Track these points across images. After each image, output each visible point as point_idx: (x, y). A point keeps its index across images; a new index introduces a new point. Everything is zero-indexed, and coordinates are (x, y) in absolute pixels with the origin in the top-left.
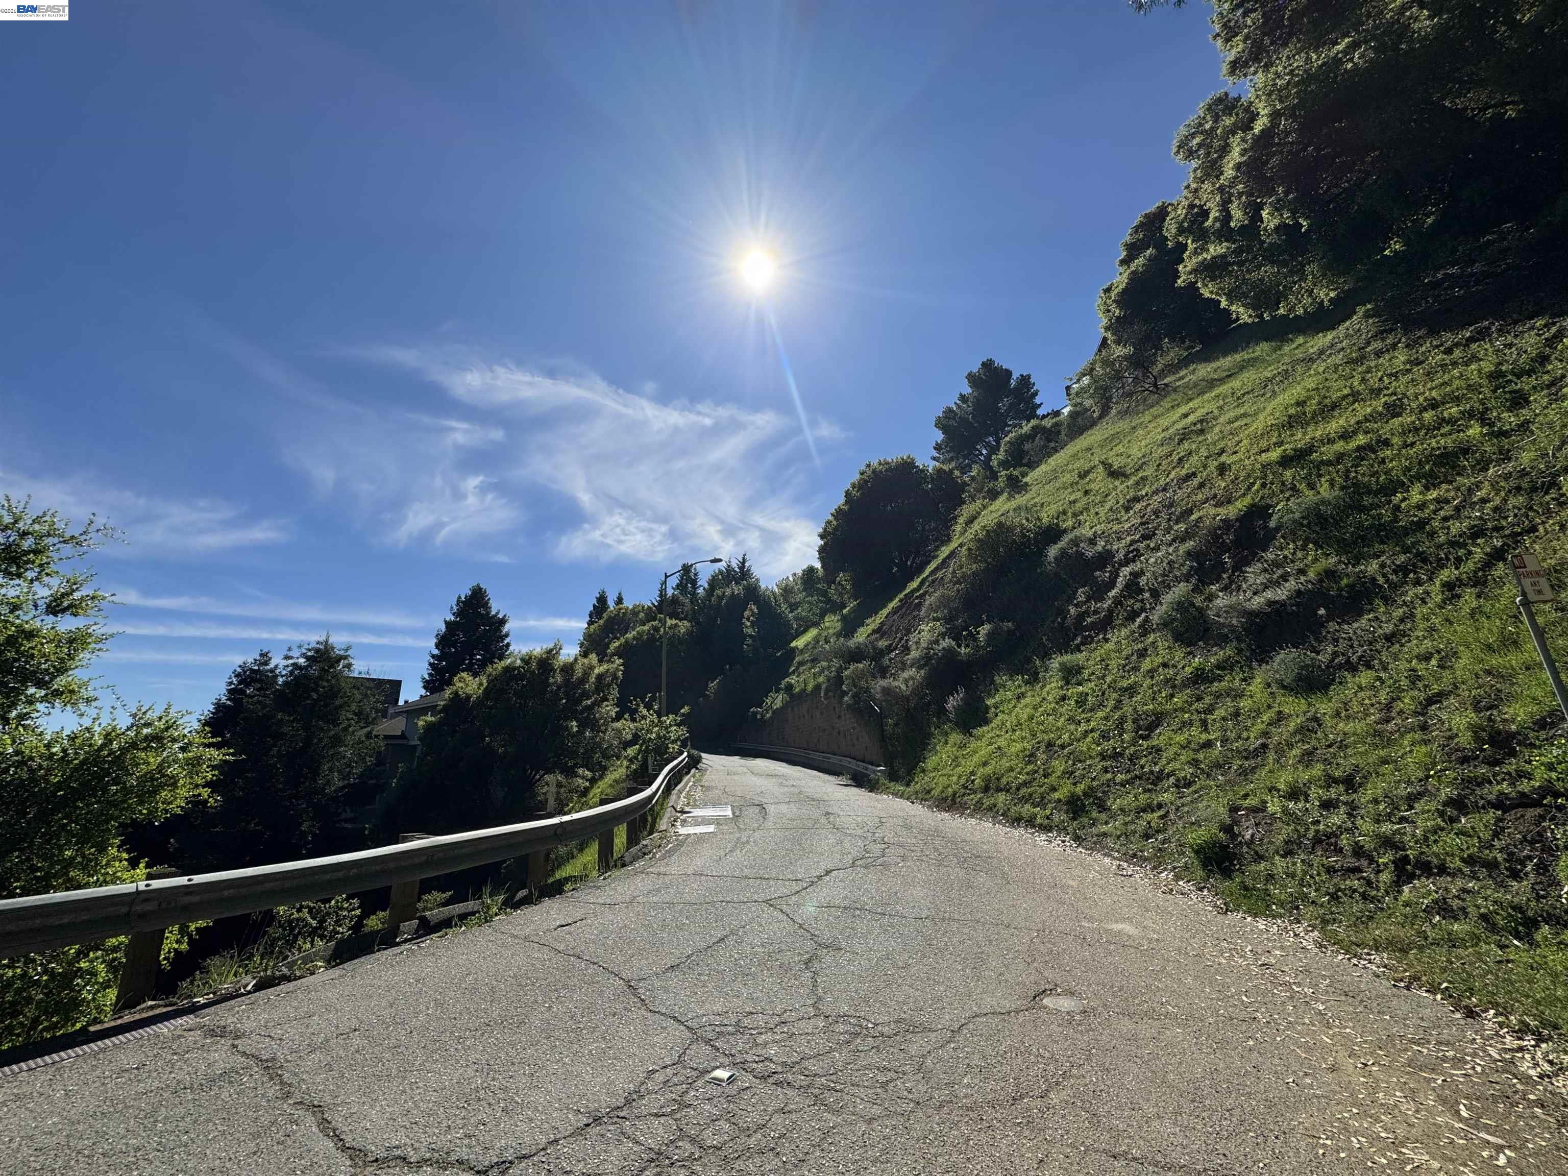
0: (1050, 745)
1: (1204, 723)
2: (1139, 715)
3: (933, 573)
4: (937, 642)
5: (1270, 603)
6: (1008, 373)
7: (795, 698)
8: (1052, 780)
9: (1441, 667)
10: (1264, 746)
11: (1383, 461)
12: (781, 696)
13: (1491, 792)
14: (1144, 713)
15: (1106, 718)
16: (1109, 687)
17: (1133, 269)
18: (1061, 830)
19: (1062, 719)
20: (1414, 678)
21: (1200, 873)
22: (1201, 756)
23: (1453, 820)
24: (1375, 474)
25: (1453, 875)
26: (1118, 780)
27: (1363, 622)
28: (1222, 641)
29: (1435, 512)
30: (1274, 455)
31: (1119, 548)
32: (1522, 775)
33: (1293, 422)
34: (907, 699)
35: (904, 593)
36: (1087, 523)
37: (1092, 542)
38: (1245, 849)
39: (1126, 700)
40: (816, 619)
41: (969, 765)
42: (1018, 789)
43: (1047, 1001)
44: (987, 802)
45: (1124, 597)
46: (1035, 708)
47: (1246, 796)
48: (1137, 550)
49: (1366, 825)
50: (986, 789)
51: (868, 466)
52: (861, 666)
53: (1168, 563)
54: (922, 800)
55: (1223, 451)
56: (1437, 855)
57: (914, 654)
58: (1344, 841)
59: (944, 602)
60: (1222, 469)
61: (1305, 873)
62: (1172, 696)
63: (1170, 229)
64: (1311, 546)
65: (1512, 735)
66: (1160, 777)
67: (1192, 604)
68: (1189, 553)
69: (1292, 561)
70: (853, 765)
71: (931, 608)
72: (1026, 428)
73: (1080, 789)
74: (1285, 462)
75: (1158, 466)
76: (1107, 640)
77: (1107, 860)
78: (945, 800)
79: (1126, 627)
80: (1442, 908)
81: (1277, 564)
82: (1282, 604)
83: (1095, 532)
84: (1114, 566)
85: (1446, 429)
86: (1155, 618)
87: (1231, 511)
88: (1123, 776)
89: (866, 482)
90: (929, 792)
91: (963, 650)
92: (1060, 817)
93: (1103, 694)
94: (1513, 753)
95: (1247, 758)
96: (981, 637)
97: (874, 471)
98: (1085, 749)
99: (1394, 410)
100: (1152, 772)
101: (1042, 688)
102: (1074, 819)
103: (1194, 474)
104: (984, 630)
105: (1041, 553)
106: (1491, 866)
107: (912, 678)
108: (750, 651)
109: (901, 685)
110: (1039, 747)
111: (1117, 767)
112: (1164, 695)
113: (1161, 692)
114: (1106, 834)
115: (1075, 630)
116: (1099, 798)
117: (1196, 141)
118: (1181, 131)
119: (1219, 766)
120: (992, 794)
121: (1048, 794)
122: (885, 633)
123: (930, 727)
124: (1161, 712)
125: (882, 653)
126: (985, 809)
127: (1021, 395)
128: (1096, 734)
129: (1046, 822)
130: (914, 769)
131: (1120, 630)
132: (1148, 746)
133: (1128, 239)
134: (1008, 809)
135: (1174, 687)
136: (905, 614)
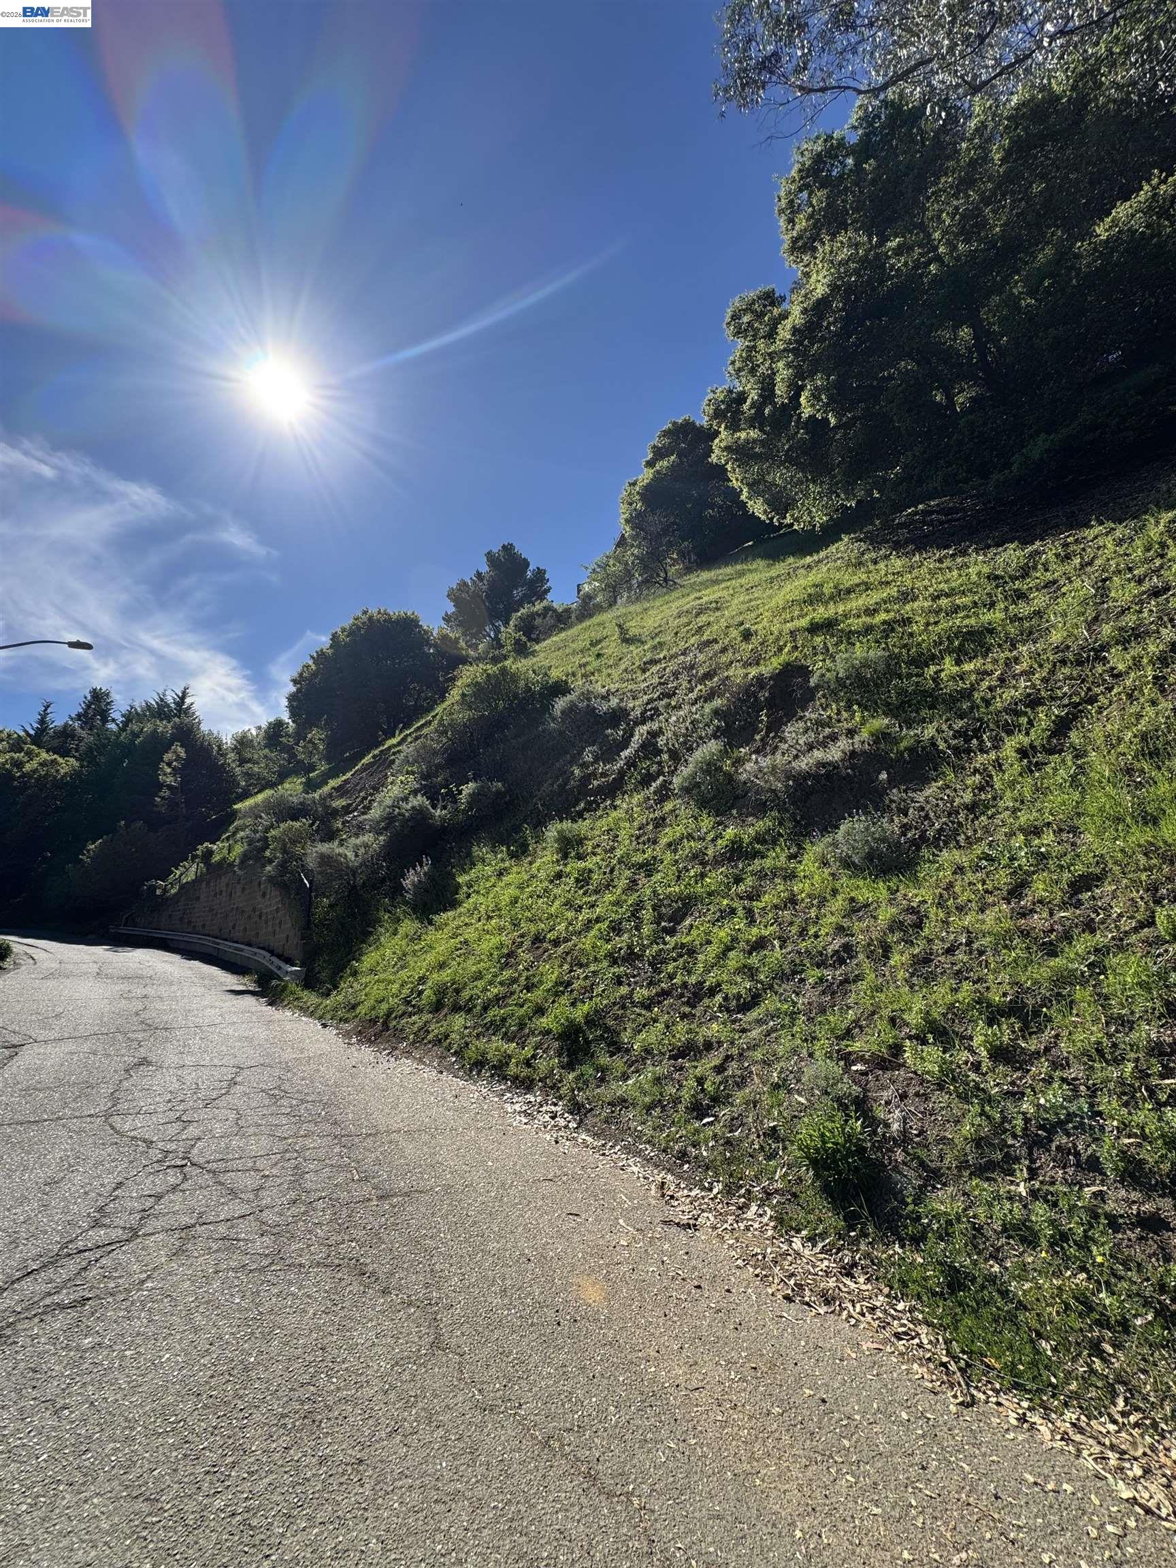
0: (538, 939)
1: (749, 913)
2: (660, 900)
3: (419, 729)
4: (406, 799)
5: (821, 764)
6: (526, 563)
7: (216, 870)
8: (537, 995)
10: (847, 947)
11: (911, 636)
12: (195, 866)
14: (668, 897)
15: (618, 903)
16: (620, 862)
17: (658, 468)
18: (552, 1087)
24: (905, 646)
26: (637, 997)
27: (931, 790)
28: (761, 809)
29: (979, 681)
30: (804, 622)
31: (636, 707)
33: (814, 599)
34: (354, 872)
35: (382, 748)
36: (599, 683)
37: (605, 698)
38: (899, 1155)
39: (642, 880)
40: (274, 778)
41: (419, 966)
42: (485, 1008)
44: (436, 1029)
45: (639, 757)
46: (521, 887)
48: (656, 709)
50: (437, 1007)
51: (365, 613)
52: (297, 824)
53: (692, 722)
54: (341, 1020)
55: (744, 622)
57: (375, 813)
59: (424, 754)
60: (747, 635)
62: (703, 876)
64: (855, 707)
66: (698, 994)
67: (720, 768)
68: (716, 712)
69: (839, 721)
71: (407, 761)
72: (538, 607)
73: (580, 1013)
74: (814, 630)
75: (676, 634)
76: (615, 807)
77: (635, 1168)
78: (373, 1021)
79: (638, 792)
81: (820, 724)
82: (834, 766)
83: (608, 690)
84: (628, 725)
85: (963, 614)
86: (677, 781)
87: (771, 666)
88: (645, 992)
89: (359, 628)
90: (354, 1007)
91: (438, 812)
92: (547, 1063)
93: (612, 871)
96: (463, 798)
97: (370, 619)
98: (588, 947)
99: (907, 597)
100: (685, 985)
101: (531, 863)
102: (570, 1067)
103: (715, 641)
104: (468, 788)
105: (547, 708)
107: (366, 846)
108: (163, 805)
109: (348, 854)
110: (522, 942)
111: (634, 976)
112: (692, 873)
113: (688, 870)
114: (625, 1101)
115: (579, 794)
116: (607, 1029)
117: (746, 319)
118: (736, 303)
119: (783, 977)
120: (445, 1015)
121: (530, 1019)
122: (348, 792)
123: (378, 910)
124: (689, 897)
125: (335, 813)
126: (430, 1042)
127: (537, 586)
128: (604, 926)
129: (525, 1072)
130: (342, 971)
131: (631, 796)
132: (676, 944)
133: (656, 441)
134: (467, 1044)
135: (703, 864)
136: (375, 772)
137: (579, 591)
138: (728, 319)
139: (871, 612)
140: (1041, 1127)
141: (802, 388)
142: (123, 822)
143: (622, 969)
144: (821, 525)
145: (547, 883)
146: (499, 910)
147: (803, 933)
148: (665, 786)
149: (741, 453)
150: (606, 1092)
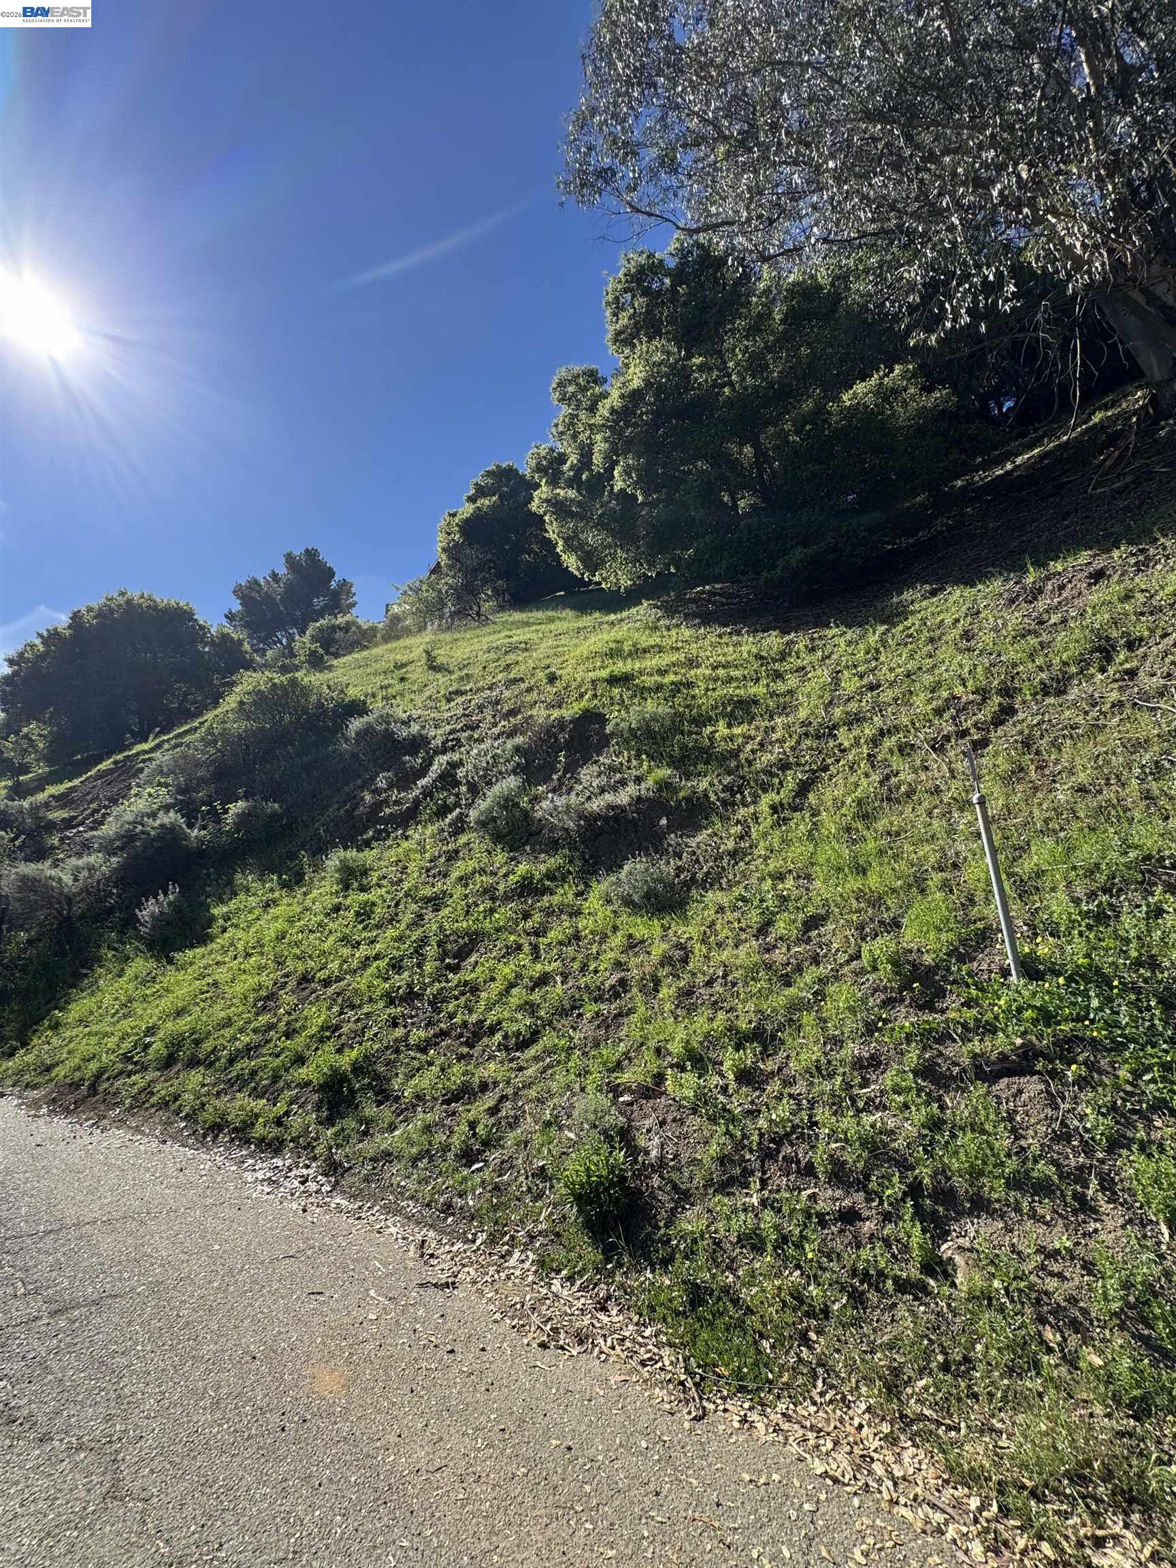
0: (305, 979)
1: (535, 948)
2: (446, 936)
3: (179, 736)
4: (153, 815)
5: (611, 807)
8: (298, 1043)
10: (623, 982)
11: (693, 698)
14: (455, 932)
15: (400, 939)
16: (407, 895)
17: (479, 505)
18: (304, 1146)
19: (331, 940)
21: (592, 1255)
22: (536, 996)
24: (688, 706)
27: (702, 836)
28: (553, 846)
29: (743, 745)
30: (604, 674)
31: (437, 736)
33: (614, 653)
34: (70, 900)
35: (126, 754)
36: (400, 708)
37: (406, 723)
38: (656, 1181)
39: (429, 915)
41: (148, 1014)
42: (232, 1061)
44: (162, 1091)
45: (436, 788)
46: (291, 921)
48: (458, 740)
50: (168, 1062)
51: (122, 594)
53: (493, 757)
54: (27, 1086)
57: (109, 829)
59: (183, 765)
60: (552, 679)
62: (492, 911)
64: (644, 757)
65: (933, 970)
66: (478, 1032)
67: (517, 804)
68: (517, 749)
69: (629, 768)
71: (160, 771)
72: (341, 620)
73: (346, 1061)
74: (612, 681)
75: (484, 668)
76: (407, 837)
77: (394, 1229)
78: (76, 1085)
79: (433, 823)
81: (612, 769)
82: (622, 809)
83: (410, 716)
84: (428, 753)
85: (735, 684)
86: (473, 814)
87: (571, 711)
88: (422, 1034)
89: (111, 611)
90: (49, 1069)
91: (194, 833)
92: (303, 1119)
93: (397, 904)
94: (941, 995)
96: (229, 818)
98: (363, 987)
99: (693, 663)
100: (465, 1024)
101: (305, 894)
102: (329, 1122)
103: (522, 680)
104: (237, 808)
105: (339, 725)
107: (91, 868)
109: (64, 877)
110: (286, 983)
111: (412, 1017)
112: (481, 909)
113: (477, 905)
114: (389, 1154)
115: (368, 821)
116: (377, 1076)
117: (571, 389)
118: (562, 372)
119: (563, 1012)
120: (178, 1073)
121: (287, 1070)
123: (99, 947)
124: (476, 933)
125: (51, 826)
126: (153, 1106)
127: (338, 600)
128: (382, 964)
129: (275, 1131)
130: (37, 1023)
131: (425, 827)
132: (459, 982)
133: (479, 480)
134: (203, 1105)
135: (493, 899)
136: (115, 780)
137: (387, 611)
138: (554, 385)
139: (662, 672)
140: (772, 1140)
141: (616, 463)
143: (399, 1009)
144: (626, 588)
145: (321, 917)
146: (262, 946)
147: (584, 968)
148: (461, 818)
149: (560, 508)
150: (369, 1147)
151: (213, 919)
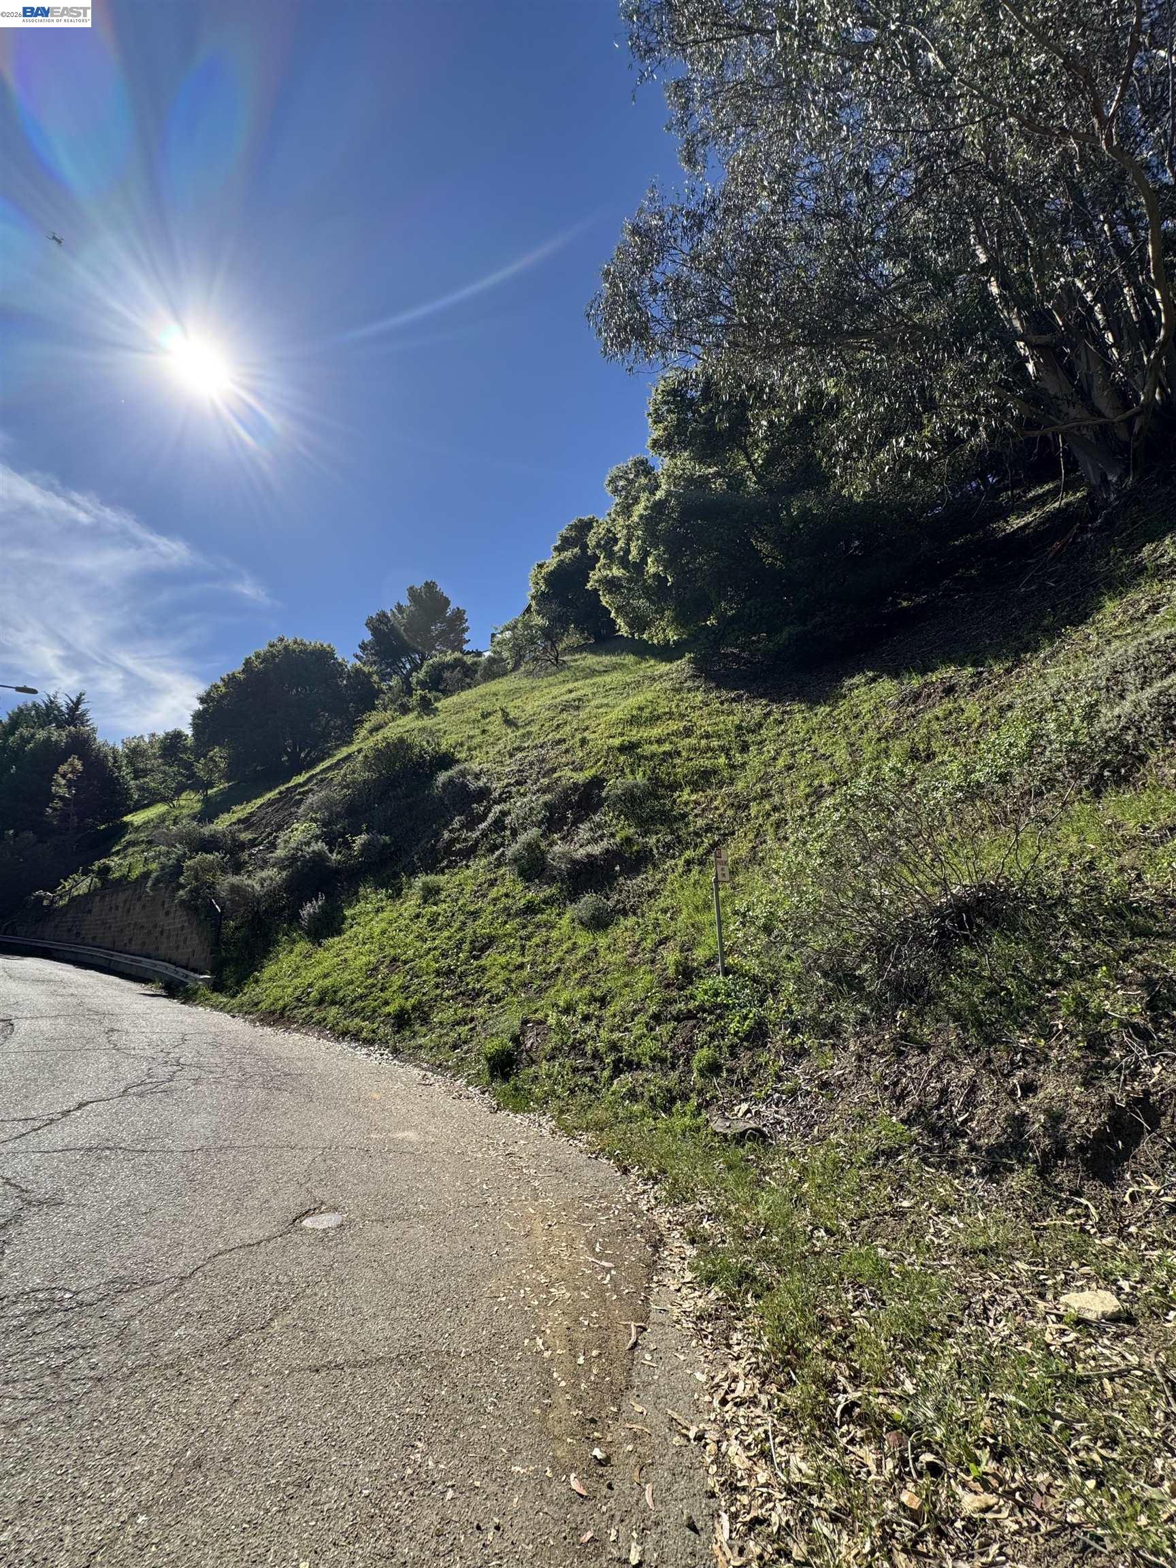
0: (394, 960)
1: (523, 947)
2: (477, 937)
3: (323, 771)
4: (308, 844)
5: (589, 856)
6: (447, 602)
7: (109, 885)
8: (387, 995)
9: (671, 918)
10: (558, 970)
11: (674, 767)
12: (89, 880)
13: (674, 1009)
14: (481, 936)
15: (449, 938)
16: (460, 909)
17: (562, 558)
18: (384, 1043)
19: (412, 936)
20: (657, 925)
21: (487, 1078)
23: (652, 1029)
24: (668, 774)
25: (642, 1069)
26: (445, 995)
27: (638, 880)
28: (551, 880)
29: (692, 809)
30: (617, 742)
31: (497, 787)
32: (693, 997)
33: (633, 721)
34: (258, 900)
35: (287, 786)
36: (478, 759)
37: (477, 777)
38: (524, 1056)
39: (469, 922)
40: (170, 794)
41: (308, 976)
42: (353, 1002)
43: (307, 1223)
44: (317, 1016)
45: (491, 830)
46: (390, 923)
47: (536, 1010)
48: (510, 792)
49: (604, 1034)
50: (320, 1002)
51: (281, 640)
52: (210, 857)
53: (530, 809)
54: (246, 1013)
55: (587, 728)
56: (638, 1055)
57: (280, 853)
58: (589, 1048)
59: (327, 804)
60: (584, 742)
61: (559, 1073)
62: (506, 923)
63: (591, 540)
64: (622, 817)
65: (694, 969)
66: (479, 993)
67: (538, 847)
68: (545, 804)
69: (609, 826)
70: (170, 970)
71: (311, 808)
72: (450, 657)
73: (410, 1003)
74: (623, 749)
75: (542, 725)
76: (468, 867)
77: (416, 1071)
78: (273, 1013)
79: (486, 857)
80: (633, 1095)
81: (599, 826)
82: (596, 857)
83: (482, 769)
84: (489, 802)
85: (709, 755)
86: (509, 853)
87: (581, 777)
88: (450, 992)
89: (274, 656)
90: (257, 1004)
91: (334, 856)
92: (385, 1030)
93: (453, 915)
94: (691, 983)
95: (544, 979)
96: (356, 846)
97: (286, 648)
98: (424, 965)
99: (688, 732)
100: (474, 989)
101: (402, 904)
102: (398, 1032)
103: (564, 740)
104: (361, 839)
105: (431, 777)
106: (663, 1061)
107: (270, 879)
108: (54, 817)
109: (255, 885)
110: (384, 961)
111: (447, 983)
112: (500, 921)
113: (498, 918)
114: (421, 1046)
115: (444, 853)
116: (424, 1012)
117: (622, 483)
118: (614, 471)
119: (524, 985)
120: (325, 1008)
121: (380, 1007)
122: (253, 825)
123: (277, 933)
124: (493, 936)
125: (242, 846)
126: (313, 1023)
127: (456, 626)
128: (437, 952)
129: (371, 1036)
130: (246, 979)
131: (480, 860)
132: (477, 965)
133: (564, 532)
134: (337, 1023)
135: (509, 915)
136: (281, 808)
137: (492, 640)
138: (608, 481)
139: (659, 742)
141: (649, 554)
142: (11, 832)
143: (441, 979)
144: (673, 642)
145: (408, 921)
146: (372, 938)
147: (543, 961)
150: (413, 1043)
151: (345, 918)
